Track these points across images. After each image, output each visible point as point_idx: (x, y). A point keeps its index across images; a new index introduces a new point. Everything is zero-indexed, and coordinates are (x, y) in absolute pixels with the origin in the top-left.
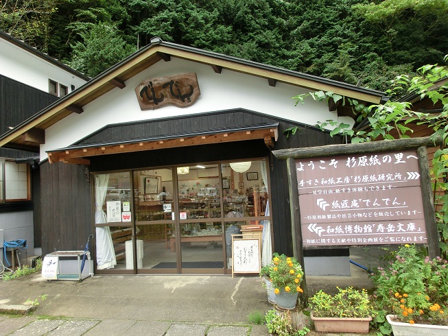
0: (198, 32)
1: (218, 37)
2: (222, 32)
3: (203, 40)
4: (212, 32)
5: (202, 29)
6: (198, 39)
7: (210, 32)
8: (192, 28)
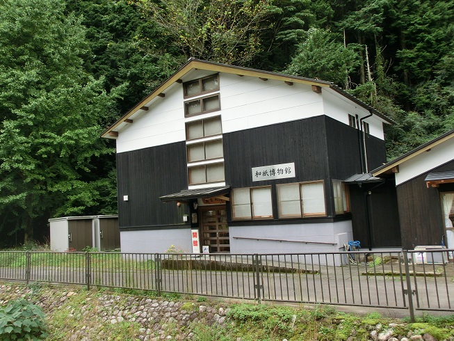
0: (412, 16)
1: (438, 16)
2: (442, 9)
3: (419, 24)
4: (430, 13)
5: (417, 11)
6: (413, 24)
7: (428, 13)
8: (404, 13)
